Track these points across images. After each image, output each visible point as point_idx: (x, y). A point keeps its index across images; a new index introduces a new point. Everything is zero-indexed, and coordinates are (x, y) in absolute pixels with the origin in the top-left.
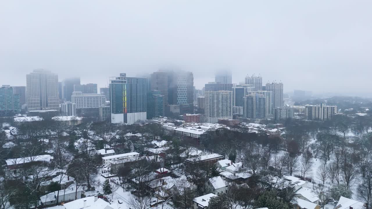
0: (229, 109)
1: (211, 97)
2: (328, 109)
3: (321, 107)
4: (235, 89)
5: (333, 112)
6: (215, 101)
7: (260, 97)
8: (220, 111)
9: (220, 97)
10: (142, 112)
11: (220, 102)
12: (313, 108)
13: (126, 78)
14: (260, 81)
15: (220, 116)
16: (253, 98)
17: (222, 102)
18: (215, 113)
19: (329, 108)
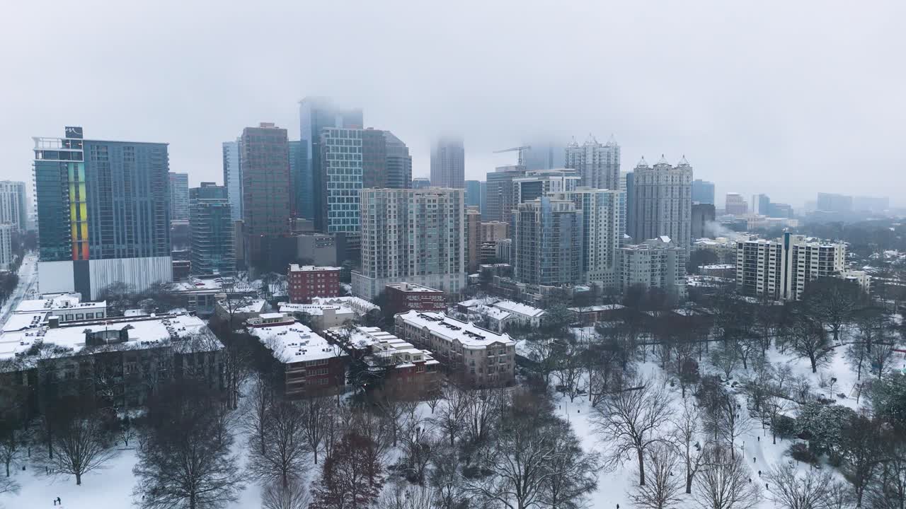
0: (449, 251)
1: (375, 210)
2: (808, 253)
3: (787, 248)
4: (520, 183)
5: (826, 267)
6: (392, 222)
7: (558, 210)
8: (413, 257)
9: (414, 208)
10: (154, 256)
11: (412, 226)
12: (759, 252)
13: (80, 142)
14: (613, 157)
15: (412, 274)
16: (534, 214)
17: (422, 227)
18: (393, 265)
19: (812, 251)
